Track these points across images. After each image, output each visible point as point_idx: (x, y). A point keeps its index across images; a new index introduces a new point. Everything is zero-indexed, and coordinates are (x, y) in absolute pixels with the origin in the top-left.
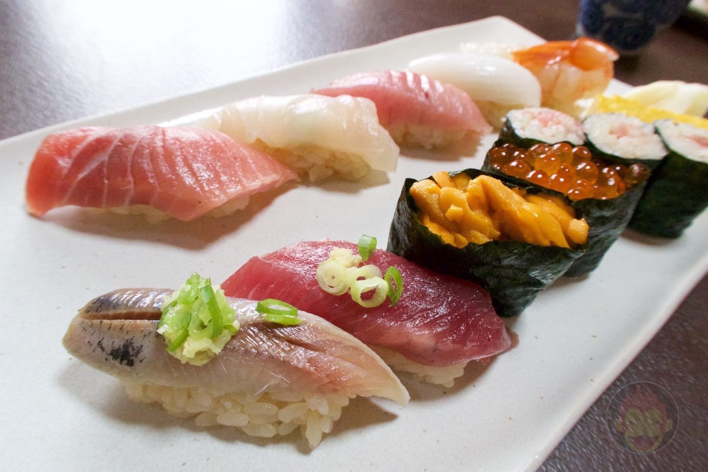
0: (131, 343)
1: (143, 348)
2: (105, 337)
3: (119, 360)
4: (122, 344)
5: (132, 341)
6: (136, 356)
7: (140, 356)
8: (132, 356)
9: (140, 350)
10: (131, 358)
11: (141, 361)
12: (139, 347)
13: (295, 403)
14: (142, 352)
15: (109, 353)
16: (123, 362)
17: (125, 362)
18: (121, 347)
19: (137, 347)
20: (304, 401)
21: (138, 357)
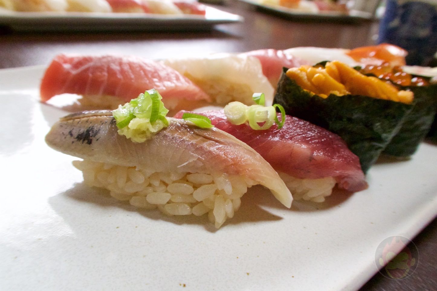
0: (92, 129)
1: (101, 132)
2: (75, 128)
3: (82, 141)
4: (86, 130)
5: (93, 128)
6: (94, 136)
7: (97, 137)
8: (92, 137)
9: (97, 132)
10: (91, 138)
11: (97, 140)
12: (98, 130)
13: (207, 184)
14: (99, 134)
15: (75, 137)
16: (84, 142)
17: (86, 141)
18: (85, 132)
19: (96, 131)
20: (213, 182)
21: (96, 137)
